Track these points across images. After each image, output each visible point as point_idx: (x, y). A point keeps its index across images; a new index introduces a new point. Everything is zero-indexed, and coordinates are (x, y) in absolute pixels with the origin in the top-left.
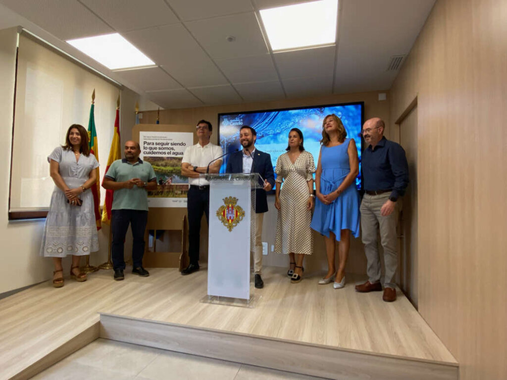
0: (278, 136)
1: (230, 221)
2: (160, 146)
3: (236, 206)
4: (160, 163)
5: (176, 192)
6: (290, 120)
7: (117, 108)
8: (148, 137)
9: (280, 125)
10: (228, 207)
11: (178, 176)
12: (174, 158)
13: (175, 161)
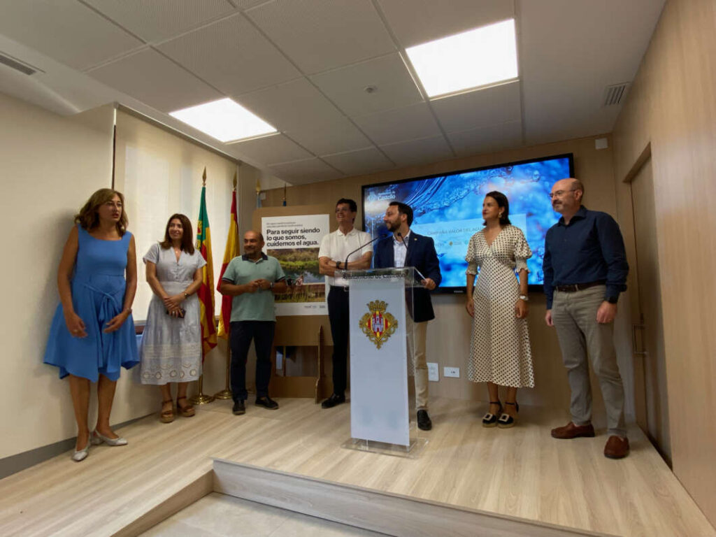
0: (446, 211)
1: (378, 334)
2: (288, 235)
3: (386, 313)
4: (289, 257)
5: (309, 294)
6: (462, 186)
7: (233, 190)
8: (272, 224)
9: (448, 196)
10: (375, 315)
11: (311, 273)
12: (304, 249)
13: (306, 254)
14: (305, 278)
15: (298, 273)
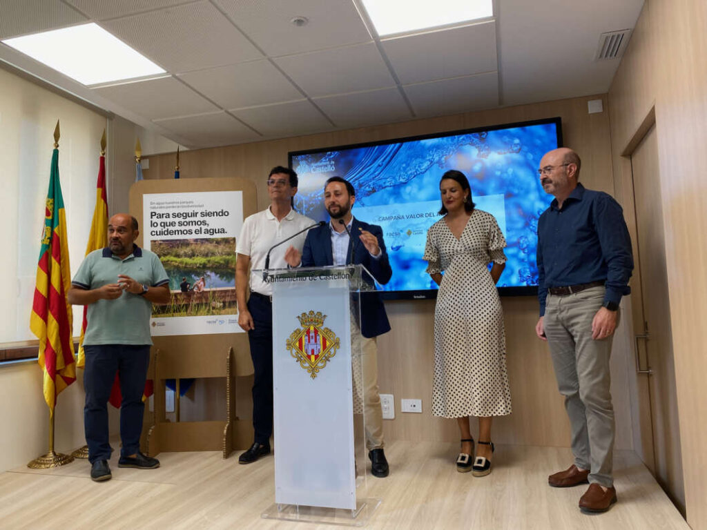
0: (402, 190)
1: (313, 357)
2: (181, 219)
3: (323, 328)
4: (182, 251)
5: (213, 304)
6: (423, 157)
7: (101, 154)
8: (159, 203)
9: (405, 169)
10: (308, 332)
11: (216, 274)
12: (207, 240)
13: (210, 247)
14: (208, 281)
15: (198, 274)
